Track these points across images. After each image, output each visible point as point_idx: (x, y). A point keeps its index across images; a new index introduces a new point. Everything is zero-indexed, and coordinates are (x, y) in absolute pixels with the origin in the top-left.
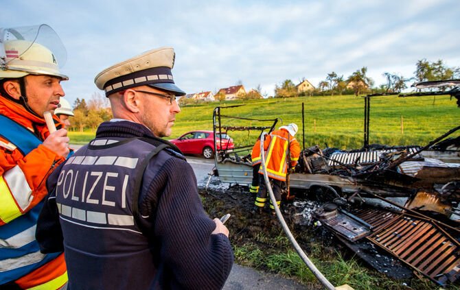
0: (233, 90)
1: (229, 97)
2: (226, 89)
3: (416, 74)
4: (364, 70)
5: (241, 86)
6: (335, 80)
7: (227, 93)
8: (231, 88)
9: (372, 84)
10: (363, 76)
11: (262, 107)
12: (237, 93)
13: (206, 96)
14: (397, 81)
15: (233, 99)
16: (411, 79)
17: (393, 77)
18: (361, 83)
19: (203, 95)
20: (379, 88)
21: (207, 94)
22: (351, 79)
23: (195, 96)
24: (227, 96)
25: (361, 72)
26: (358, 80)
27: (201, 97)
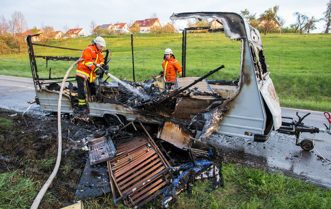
0: (149, 22)
1: (145, 30)
2: (142, 22)
3: (325, 14)
4: (276, 9)
5: (156, 19)
6: (247, 18)
7: (142, 26)
8: (146, 20)
9: (282, 23)
10: (274, 14)
11: (173, 41)
12: (152, 27)
13: (120, 28)
14: (306, 22)
15: (148, 32)
16: (320, 20)
17: (302, 16)
18: (272, 22)
19: (118, 26)
20: (289, 27)
21: (122, 25)
22: (263, 18)
23: (110, 27)
24: (142, 28)
25: (273, 10)
26: (269, 19)
27: (116, 28)
